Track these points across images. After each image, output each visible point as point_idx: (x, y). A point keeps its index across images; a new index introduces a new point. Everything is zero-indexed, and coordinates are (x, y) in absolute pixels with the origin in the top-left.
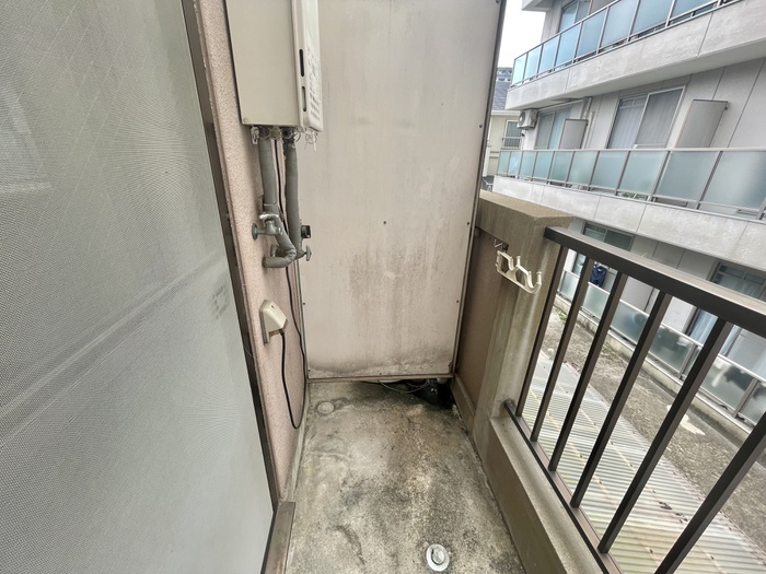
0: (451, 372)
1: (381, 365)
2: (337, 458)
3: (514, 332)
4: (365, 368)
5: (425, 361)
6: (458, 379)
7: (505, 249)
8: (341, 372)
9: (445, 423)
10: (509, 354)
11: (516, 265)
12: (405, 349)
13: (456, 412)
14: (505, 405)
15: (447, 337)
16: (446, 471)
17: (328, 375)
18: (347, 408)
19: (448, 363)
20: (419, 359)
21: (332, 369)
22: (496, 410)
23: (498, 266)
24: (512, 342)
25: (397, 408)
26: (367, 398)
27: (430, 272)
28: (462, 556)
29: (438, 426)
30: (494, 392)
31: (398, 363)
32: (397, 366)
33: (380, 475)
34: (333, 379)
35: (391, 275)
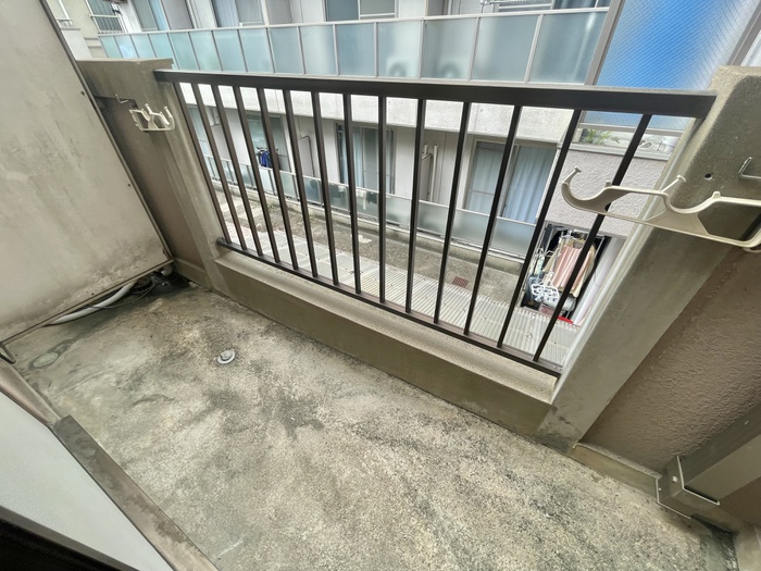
0: (170, 258)
1: (85, 285)
2: (97, 377)
3: (186, 178)
4: (68, 296)
5: (135, 259)
6: (180, 260)
7: (135, 106)
8: (36, 316)
9: (189, 296)
10: (195, 200)
11: (149, 113)
12: (103, 255)
13: (194, 285)
14: (218, 244)
15: (143, 226)
16: (207, 319)
17: (17, 328)
18: (74, 346)
19: (161, 250)
20: (127, 259)
21: (20, 319)
22: (214, 252)
23: (139, 125)
24: (191, 188)
25: (136, 314)
26: (94, 326)
27: (73, 160)
28: (242, 346)
29: (184, 302)
30: (204, 238)
31: (105, 273)
32: (106, 277)
33: (151, 356)
34: (29, 329)
35: (21, 177)
